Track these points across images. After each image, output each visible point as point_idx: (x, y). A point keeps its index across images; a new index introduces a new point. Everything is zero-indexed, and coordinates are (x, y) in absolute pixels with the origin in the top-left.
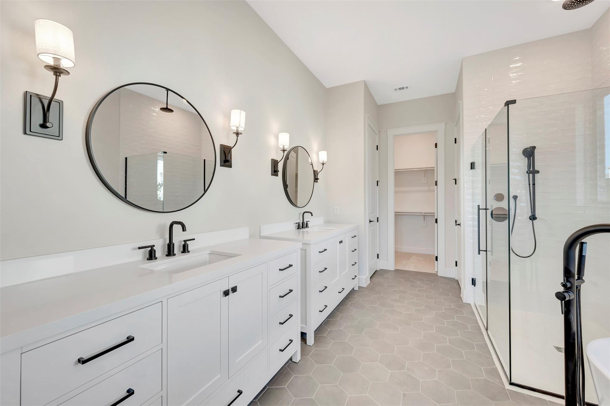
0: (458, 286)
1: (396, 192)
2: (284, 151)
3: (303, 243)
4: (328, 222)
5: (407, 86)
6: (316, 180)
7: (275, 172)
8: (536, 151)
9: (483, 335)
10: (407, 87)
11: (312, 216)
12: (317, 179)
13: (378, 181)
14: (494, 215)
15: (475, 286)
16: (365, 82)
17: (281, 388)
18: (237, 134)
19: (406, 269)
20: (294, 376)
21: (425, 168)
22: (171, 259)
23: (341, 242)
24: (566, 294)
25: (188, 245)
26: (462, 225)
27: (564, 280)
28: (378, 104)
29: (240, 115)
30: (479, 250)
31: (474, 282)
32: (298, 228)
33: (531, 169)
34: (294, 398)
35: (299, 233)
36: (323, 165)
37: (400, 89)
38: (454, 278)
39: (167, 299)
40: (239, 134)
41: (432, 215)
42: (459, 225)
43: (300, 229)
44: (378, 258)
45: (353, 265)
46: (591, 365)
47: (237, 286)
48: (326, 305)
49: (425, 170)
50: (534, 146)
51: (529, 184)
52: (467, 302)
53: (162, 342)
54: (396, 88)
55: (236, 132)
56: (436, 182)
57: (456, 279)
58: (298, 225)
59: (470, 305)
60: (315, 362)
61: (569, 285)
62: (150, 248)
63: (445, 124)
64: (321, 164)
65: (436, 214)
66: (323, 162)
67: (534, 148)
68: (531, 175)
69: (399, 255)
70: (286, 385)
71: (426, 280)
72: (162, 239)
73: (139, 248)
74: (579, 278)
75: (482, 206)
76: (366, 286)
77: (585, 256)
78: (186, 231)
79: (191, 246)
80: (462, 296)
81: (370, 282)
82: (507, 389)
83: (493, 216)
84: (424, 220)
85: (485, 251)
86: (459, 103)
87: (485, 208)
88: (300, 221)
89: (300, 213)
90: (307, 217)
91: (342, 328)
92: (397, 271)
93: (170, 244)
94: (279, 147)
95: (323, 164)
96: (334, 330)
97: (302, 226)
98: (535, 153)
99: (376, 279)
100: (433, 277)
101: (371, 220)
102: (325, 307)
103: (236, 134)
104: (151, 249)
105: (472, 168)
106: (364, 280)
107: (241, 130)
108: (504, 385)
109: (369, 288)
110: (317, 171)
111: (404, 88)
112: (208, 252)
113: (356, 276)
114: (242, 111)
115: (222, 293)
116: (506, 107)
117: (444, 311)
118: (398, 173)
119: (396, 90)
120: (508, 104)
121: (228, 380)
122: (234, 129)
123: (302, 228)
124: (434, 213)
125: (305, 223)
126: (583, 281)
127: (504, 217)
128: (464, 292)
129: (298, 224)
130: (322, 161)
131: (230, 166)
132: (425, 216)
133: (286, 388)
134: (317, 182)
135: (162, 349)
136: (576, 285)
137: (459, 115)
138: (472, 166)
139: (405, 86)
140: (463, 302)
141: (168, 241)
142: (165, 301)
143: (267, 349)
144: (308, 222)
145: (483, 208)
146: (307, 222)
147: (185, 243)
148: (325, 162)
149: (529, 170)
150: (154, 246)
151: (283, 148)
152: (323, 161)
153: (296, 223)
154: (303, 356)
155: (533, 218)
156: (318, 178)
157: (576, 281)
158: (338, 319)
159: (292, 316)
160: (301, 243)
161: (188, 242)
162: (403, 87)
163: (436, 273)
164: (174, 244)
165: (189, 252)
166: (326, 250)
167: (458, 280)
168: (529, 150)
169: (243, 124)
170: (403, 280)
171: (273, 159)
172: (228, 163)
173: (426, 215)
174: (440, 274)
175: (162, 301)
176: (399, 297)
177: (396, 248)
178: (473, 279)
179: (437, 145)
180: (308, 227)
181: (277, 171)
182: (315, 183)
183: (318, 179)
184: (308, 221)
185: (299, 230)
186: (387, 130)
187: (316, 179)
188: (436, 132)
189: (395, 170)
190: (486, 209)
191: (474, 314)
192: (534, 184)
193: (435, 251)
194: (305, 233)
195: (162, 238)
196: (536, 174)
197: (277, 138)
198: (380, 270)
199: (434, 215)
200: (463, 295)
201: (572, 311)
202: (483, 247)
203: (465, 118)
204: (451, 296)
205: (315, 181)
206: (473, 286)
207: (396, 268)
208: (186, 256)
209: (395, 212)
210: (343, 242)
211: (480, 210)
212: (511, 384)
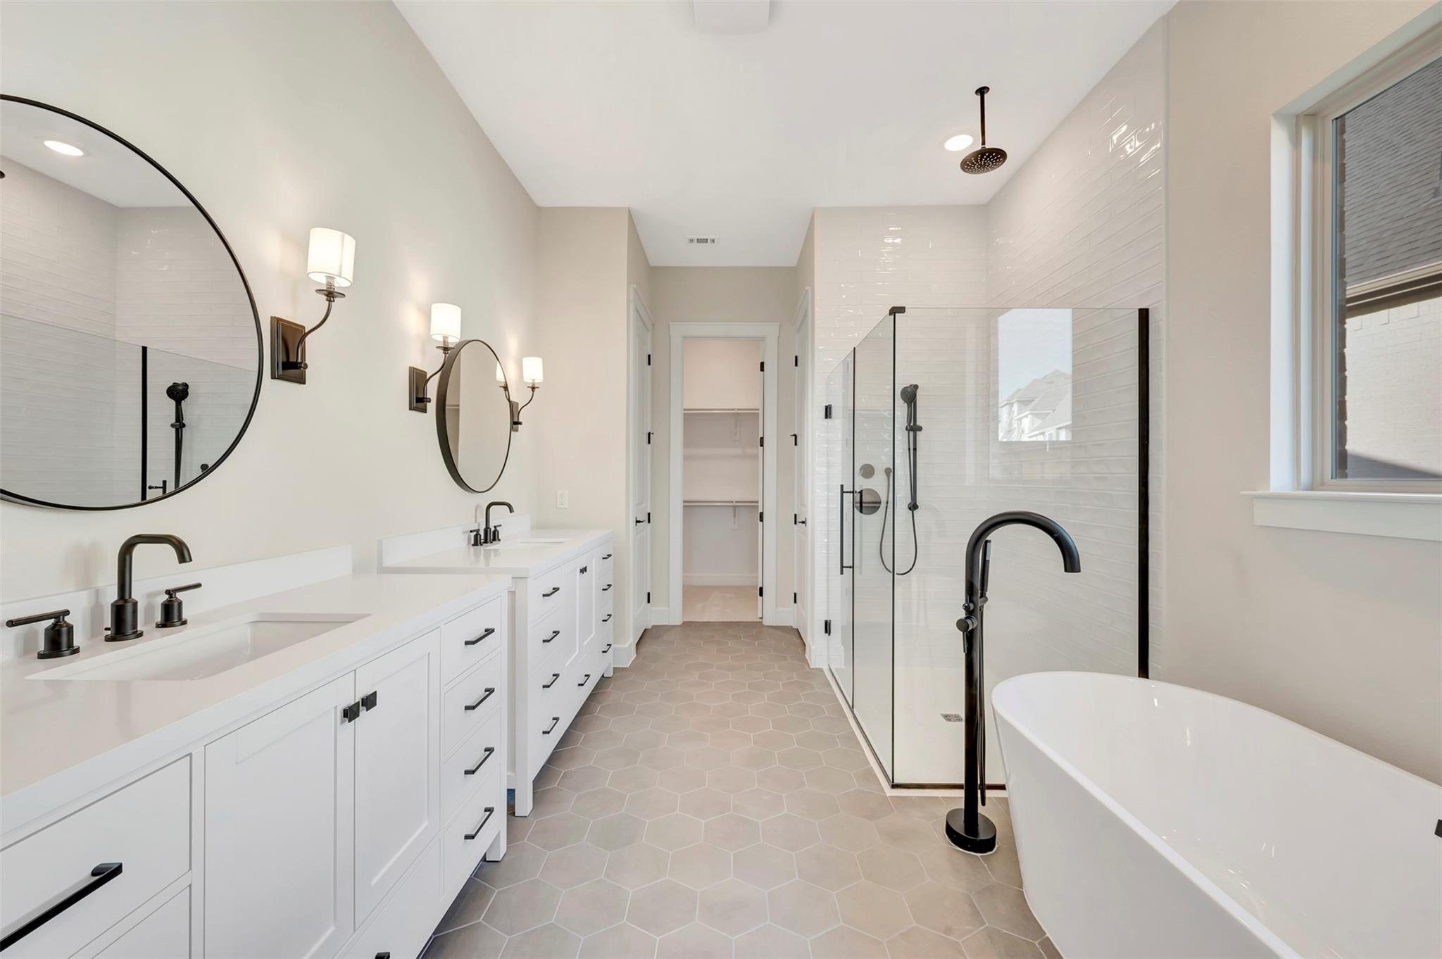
0: (799, 641)
1: (686, 458)
2: (446, 349)
3: (513, 578)
4: (541, 527)
5: (712, 237)
6: (515, 426)
7: (418, 402)
8: (919, 393)
9: (847, 717)
10: (713, 241)
11: (511, 512)
12: (518, 423)
13: (649, 434)
14: (866, 503)
15: (829, 634)
16: (629, 212)
17: (471, 926)
18: (330, 295)
19: (705, 619)
20: (497, 891)
21: (738, 410)
22: (127, 651)
23: (583, 570)
24: (969, 621)
25: (180, 604)
26: (809, 522)
27: (966, 601)
28: (650, 262)
29: (343, 245)
30: (842, 567)
31: (828, 627)
32: (476, 544)
33: (912, 424)
34: (508, 937)
35: (477, 555)
36: (533, 391)
37: (699, 241)
38: (791, 627)
39: (205, 746)
40: (336, 297)
41: (752, 505)
42: (803, 522)
43: (481, 545)
44: (649, 602)
45: (606, 621)
46: (997, 718)
47: (376, 692)
48: (555, 716)
49: (738, 414)
50: (915, 384)
51: (909, 449)
52: (817, 667)
53: (190, 869)
54: (692, 237)
55: (325, 288)
56: (762, 439)
57: (794, 627)
58: (476, 537)
59: (821, 670)
60: (543, 848)
61: (972, 606)
62: (52, 621)
63: (778, 327)
64: (529, 387)
65: (760, 504)
66: (534, 384)
67: (916, 387)
68: (911, 433)
69: (691, 593)
70: (480, 916)
71: (744, 637)
72: (85, 593)
73: (11, 624)
74: (982, 596)
75: (848, 488)
76: (628, 666)
77: (989, 561)
78: (191, 560)
79: (190, 605)
80: (807, 658)
81: (635, 655)
82: (889, 797)
83: (864, 505)
84: (735, 516)
85: (850, 567)
86: (807, 291)
87: (852, 490)
88: (479, 524)
89: (477, 507)
90: (498, 515)
91: (592, 762)
92: (686, 625)
93: (121, 603)
94: (433, 339)
95: (533, 388)
96: (573, 769)
97: (484, 537)
98: (918, 397)
99: (648, 648)
100: (755, 629)
101: (638, 520)
102: (555, 721)
103: (327, 295)
104: (55, 625)
105: (826, 417)
106: (625, 653)
107: (340, 284)
108: (884, 792)
109: (635, 667)
110: (518, 403)
111: (707, 240)
112: (252, 617)
113: (610, 645)
114: (346, 236)
115: (340, 714)
116: (892, 317)
117: (782, 689)
118: (691, 418)
119: (691, 241)
120: (895, 311)
121: (353, 933)
122: (322, 281)
123: (484, 543)
124: (757, 502)
125: (493, 529)
126: (987, 600)
127: (874, 507)
128: (813, 648)
129: (475, 533)
130: (531, 381)
131: (301, 380)
132: (735, 507)
133: (483, 922)
134: (517, 430)
135: (190, 886)
136: (979, 605)
137: (806, 312)
138: (828, 412)
139: (709, 237)
140: (811, 667)
141: (112, 595)
142: (197, 752)
143: (440, 840)
144: (498, 528)
145: (849, 490)
146: (495, 527)
147: (171, 597)
148: (538, 383)
149: (909, 425)
150: (67, 613)
151: (444, 342)
152: (534, 380)
153: (471, 531)
154: (510, 844)
155: (913, 507)
156: (520, 421)
157: (979, 600)
158: (578, 745)
159: (493, 750)
160: (511, 576)
161: (179, 595)
162: (706, 237)
163: (760, 620)
164: (135, 604)
165: (184, 623)
166: (558, 589)
167: (797, 630)
168: (909, 390)
169: (348, 272)
170: (702, 642)
171: (414, 368)
172: (294, 370)
173: (737, 506)
174: (767, 622)
175: (190, 755)
176: (699, 678)
177: (684, 577)
178: (826, 622)
179: (761, 367)
180: (499, 540)
181: (424, 398)
182: (512, 432)
183: (520, 423)
184: (498, 524)
185: (479, 547)
186: (670, 323)
187: (515, 423)
188: (763, 339)
189: (685, 410)
190: (853, 492)
191: (829, 685)
192: (915, 449)
193: (757, 577)
194: (492, 553)
195: (85, 589)
196: (918, 432)
197: (427, 315)
198: (653, 626)
199: (758, 506)
200: (810, 656)
201: (974, 647)
202: (847, 562)
203: (817, 322)
204: (789, 661)
205: (512, 429)
206: (827, 635)
207: (685, 620)
208: (173, 636)
209: (684, 502)
210: (588, 569)
211: (844, 494)
212: (895, 786)
